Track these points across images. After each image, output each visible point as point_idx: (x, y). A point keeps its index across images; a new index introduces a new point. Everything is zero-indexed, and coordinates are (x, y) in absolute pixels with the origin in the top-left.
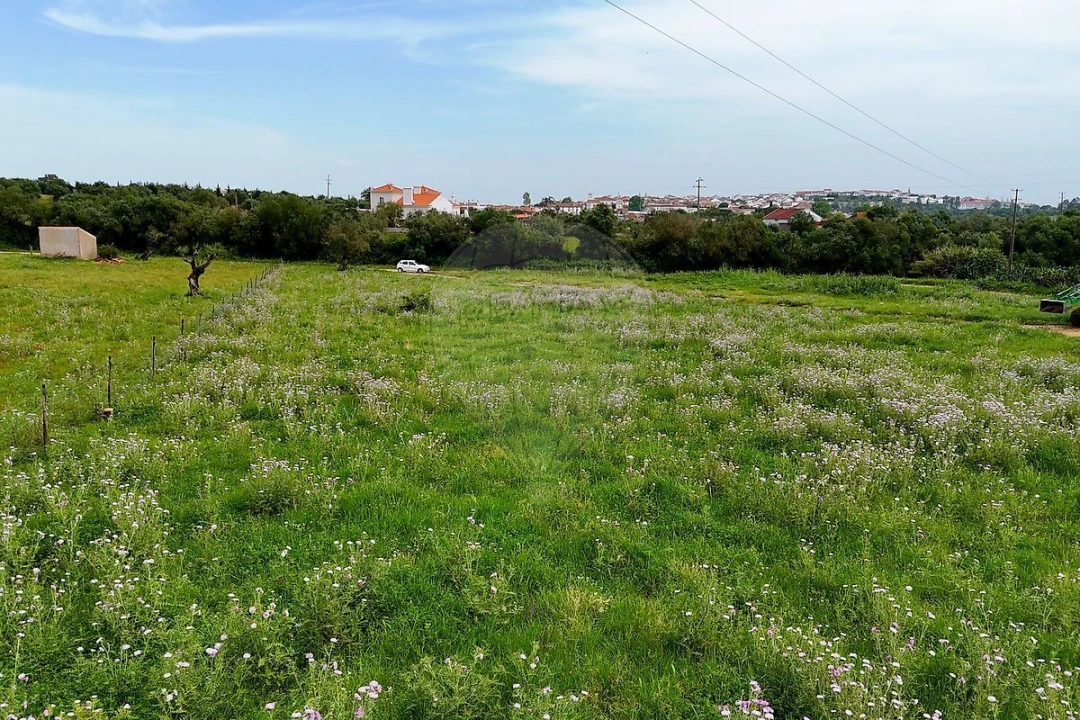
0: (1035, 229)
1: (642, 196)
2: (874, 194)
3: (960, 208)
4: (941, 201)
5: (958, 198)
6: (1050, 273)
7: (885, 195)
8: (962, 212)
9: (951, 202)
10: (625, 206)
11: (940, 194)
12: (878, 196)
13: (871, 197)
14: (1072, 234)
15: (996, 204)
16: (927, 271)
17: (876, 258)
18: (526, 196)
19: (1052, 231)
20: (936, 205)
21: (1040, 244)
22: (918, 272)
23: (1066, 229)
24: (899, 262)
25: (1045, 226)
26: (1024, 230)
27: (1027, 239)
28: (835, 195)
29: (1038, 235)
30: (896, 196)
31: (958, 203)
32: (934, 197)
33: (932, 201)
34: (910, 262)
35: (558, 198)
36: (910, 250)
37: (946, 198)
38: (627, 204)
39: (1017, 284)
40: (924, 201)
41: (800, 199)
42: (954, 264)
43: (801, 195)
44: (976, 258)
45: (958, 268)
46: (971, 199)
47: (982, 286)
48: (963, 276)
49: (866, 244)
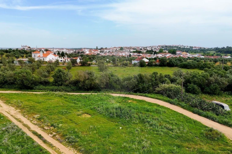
0: (194, 76)
4: (189, 47)
10: (119, 49)
11: (189, 46)
12: (176, 46)
13: (174, 47)
15: (201, 48)
20: (188, 48)
23: (204, 77)
25: (197, 76)
27: (192, 79)
28: (166, 46)
30: (179, 46)
31: (193, 48)
32: (188, 46)
33: (187, 47)
34: (155, 88)
35: (104, 48)
37: (190, 47)
39: (183, 104)
40: (185, 47)
43: (159, 46)
44: (173, 90)
45: (168, 92)
46: (195, 47)
47: (172, 103)
48: (169, 96)
49: (141, 82)
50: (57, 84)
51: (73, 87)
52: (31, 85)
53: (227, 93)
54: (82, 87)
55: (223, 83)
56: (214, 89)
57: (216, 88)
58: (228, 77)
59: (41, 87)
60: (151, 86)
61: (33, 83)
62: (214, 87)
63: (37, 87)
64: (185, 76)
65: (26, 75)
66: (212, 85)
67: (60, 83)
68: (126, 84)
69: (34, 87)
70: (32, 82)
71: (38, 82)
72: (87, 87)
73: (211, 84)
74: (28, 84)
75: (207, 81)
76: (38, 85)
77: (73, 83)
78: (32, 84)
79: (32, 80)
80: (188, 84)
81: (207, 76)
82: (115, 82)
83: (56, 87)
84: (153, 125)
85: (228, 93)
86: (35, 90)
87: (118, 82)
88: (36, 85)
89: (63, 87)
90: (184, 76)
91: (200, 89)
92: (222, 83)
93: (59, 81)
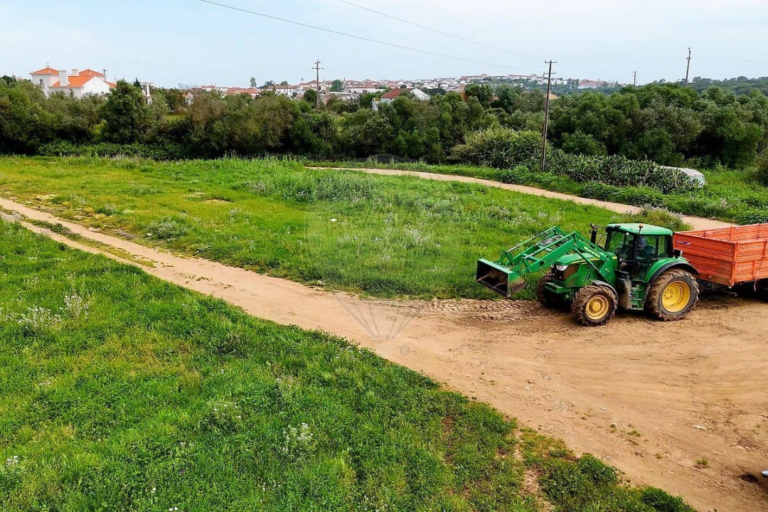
0: (585, 108)
1: (342, 80)
2: (518, 78)
3: (579, 88)
4: (565, 83)
5: (578, 80)
6: (583, 165)
7: (525, 78)
8: (580, 91)
9: (573, 83)
10: (327, 88)
11: (566, 78)
12: (520, 79)
13: (515, 80)
14: (625, 113)
15: (605, 84)
16: (466, 158)
17: (412, 143)
18: (253, 80)
19: (602, 110)
20: (561, 85)
21: (591, 124)
22: (457, 157)
23: (619, 108)
24: (438, 147)
25: (598, 105)
26: (576, 110)
27: (579, 118)
28: (489, 79)
29: (590, 114)
30: (533, 79)
31: (578, 84)
32: (561, 79)
33: (559, 82)
34: (450, 146)
35: (278, 82)
36: (452, 132)
37: (570, 80)
38: (331, 86)
39: (548, 176)
40: (553, 83)
41: (463, 82)
42: (491, 149)
43: (464, 79)
44: (514, 143)
45: (494, 153)
46: (588, 81)
47: (510, 178)
48: (498, 163)
49: (402, 127)
50: (115, 136)
51: (171, 147)
52: (30, 139)
53: (696, 162)
54: (203, 147)
55: (685, 125)
56: (653, 147)
57: (660, 143)
58: (705, 107)
59: (64, 144)
60: (436, 141)
61: (35, 131)
62: (652, 140)
63: (50, 146)
64: (556, 111)
65: (9, 103)
66: (648, 133)
67: (127, 132)
68: (352, 135)
69: (39, 146)
70: (30, 128)
71: (52, 130)
72: (218, 144)
73: (642, 129)
74: (20, 134)
75: (629, 121)
76: (51, 140)
77: (171, 132)
78: (31, 134)
79: (29, 122)
80: (565, 135)
81: (632, 103)
82: (316, 130)
83: (114, 146)
84: (442, 210)
85: (699, 160)
86: (43, 155)
87: (323, 129)
88: (47, 141)
89: (135, 146)
90: (552, 111)
91: (604, 146)
92: (681, 124)
93: (125, 126)
